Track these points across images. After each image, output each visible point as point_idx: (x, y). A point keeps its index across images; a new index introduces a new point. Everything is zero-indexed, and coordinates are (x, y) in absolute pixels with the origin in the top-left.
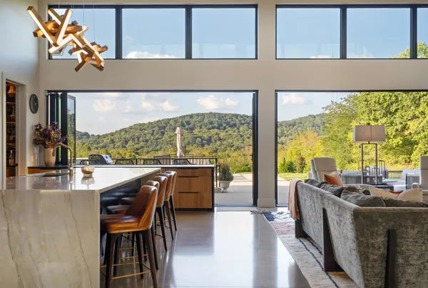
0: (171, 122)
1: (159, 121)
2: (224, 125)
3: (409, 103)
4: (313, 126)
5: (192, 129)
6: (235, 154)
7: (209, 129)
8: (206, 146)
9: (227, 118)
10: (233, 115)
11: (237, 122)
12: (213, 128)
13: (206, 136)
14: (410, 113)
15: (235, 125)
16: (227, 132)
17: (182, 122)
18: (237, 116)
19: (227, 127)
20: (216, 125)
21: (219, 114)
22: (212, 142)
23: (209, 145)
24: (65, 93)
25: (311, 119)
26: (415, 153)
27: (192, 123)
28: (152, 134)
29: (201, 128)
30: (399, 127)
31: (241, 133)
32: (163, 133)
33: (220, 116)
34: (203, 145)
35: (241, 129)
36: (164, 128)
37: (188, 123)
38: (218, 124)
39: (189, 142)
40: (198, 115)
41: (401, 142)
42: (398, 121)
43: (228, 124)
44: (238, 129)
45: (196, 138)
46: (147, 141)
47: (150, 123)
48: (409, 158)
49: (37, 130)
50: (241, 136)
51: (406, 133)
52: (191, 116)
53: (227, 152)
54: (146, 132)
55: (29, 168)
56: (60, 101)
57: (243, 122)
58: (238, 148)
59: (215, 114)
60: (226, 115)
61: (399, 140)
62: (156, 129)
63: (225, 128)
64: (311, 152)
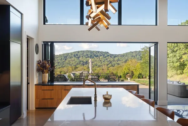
0: (70, 54)
1: (64, 54)
2: (93, 56)
3: (183, 47)
4: (132, 56)
5: (79, 58)
6: (98, 69)
7: (86, 58)
8: (85, 65)
9: (94, 53)
10: (97, 51)
11: (99, 55)
12: (88, 57)
13: (85, 61)
14: (183, 52)
15: (98, 56)
16: (94, 59)
17: (74, 55)
18: (98, 52)
19: (94, 57)
20: (89, 56)
21: (91, 51)
22: (88, 63)
23: (86, 64)
24: (52, 43)
25: (131, 53)
26: (185, 69)
27: (79, 55)
28: (61, 60)
29: (83, 57)
30: (178, 58)
31: (101, 60)
32: (66, 59)
33: (91, 52)
34: (84, 65)
35: (100, 58)
36: (66, 57)
37: (77, 55)
38: (90, 55)
39: (77, 63)
40: (81, 51)
41: (179, 65)
42: (178, 55)
43: (95, 55)
44: (99, 57)
45: (81, 61)
46: (59, 63)
47: (60, 55)
48: (183, 72)
49: (38, 63)
50: (101, 61)
51: (182, 60)
52: (78, 52)
53: (94, 68)
54: (58, 59)
55: (35, 85)
56: (49, 47)
57: (101, 54)
58: (99, 66)
59: (89, 51)
60: (94, 51)
61: (178, 64)
62: (63, 57)
63: (93, 57)
64: (134, 68)
